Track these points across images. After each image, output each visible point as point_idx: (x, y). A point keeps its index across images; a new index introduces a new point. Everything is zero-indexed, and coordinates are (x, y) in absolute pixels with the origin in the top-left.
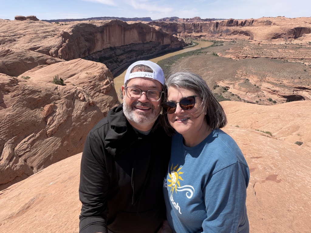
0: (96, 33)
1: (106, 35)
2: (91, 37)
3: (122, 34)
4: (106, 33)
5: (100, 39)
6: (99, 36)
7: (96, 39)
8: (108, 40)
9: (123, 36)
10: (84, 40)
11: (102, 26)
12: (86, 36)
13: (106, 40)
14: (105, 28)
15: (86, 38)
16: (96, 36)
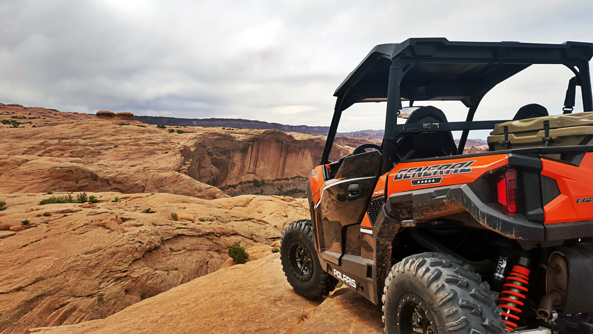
0: (233, 151)
1: (249, 157)
2: (223, 157)
3: (281, 156)
4: (250, 152)
5: (237, 163)
6: (237, 157)
7: (232, 162)
8: (252, 167)
9: (282, 160)
10: (210, 162)
11: (246, 139)
12: (215, 156)
13: (248, 165)
14: (251, 143)
15: (215, 158)
16: (233, 157)
